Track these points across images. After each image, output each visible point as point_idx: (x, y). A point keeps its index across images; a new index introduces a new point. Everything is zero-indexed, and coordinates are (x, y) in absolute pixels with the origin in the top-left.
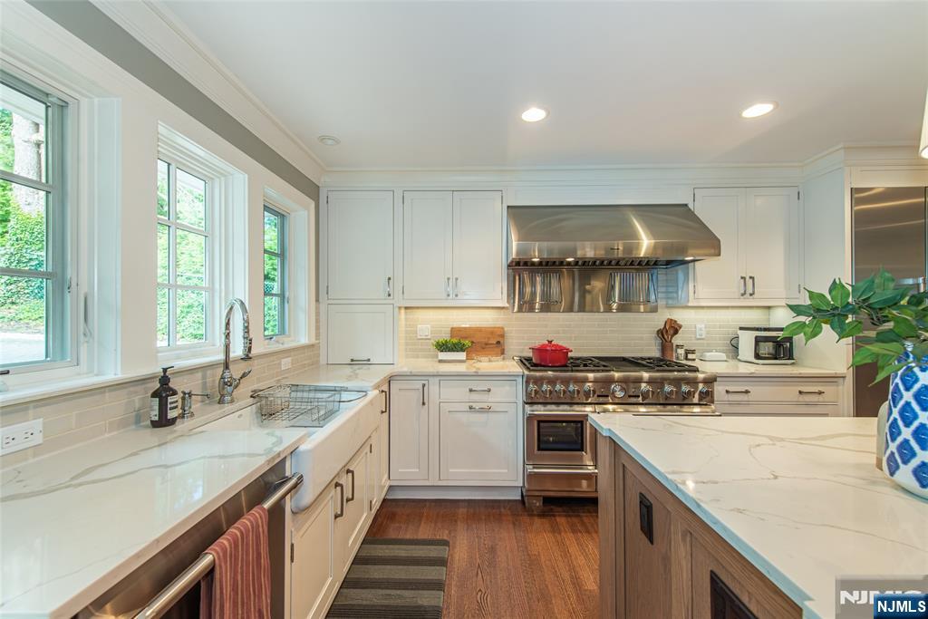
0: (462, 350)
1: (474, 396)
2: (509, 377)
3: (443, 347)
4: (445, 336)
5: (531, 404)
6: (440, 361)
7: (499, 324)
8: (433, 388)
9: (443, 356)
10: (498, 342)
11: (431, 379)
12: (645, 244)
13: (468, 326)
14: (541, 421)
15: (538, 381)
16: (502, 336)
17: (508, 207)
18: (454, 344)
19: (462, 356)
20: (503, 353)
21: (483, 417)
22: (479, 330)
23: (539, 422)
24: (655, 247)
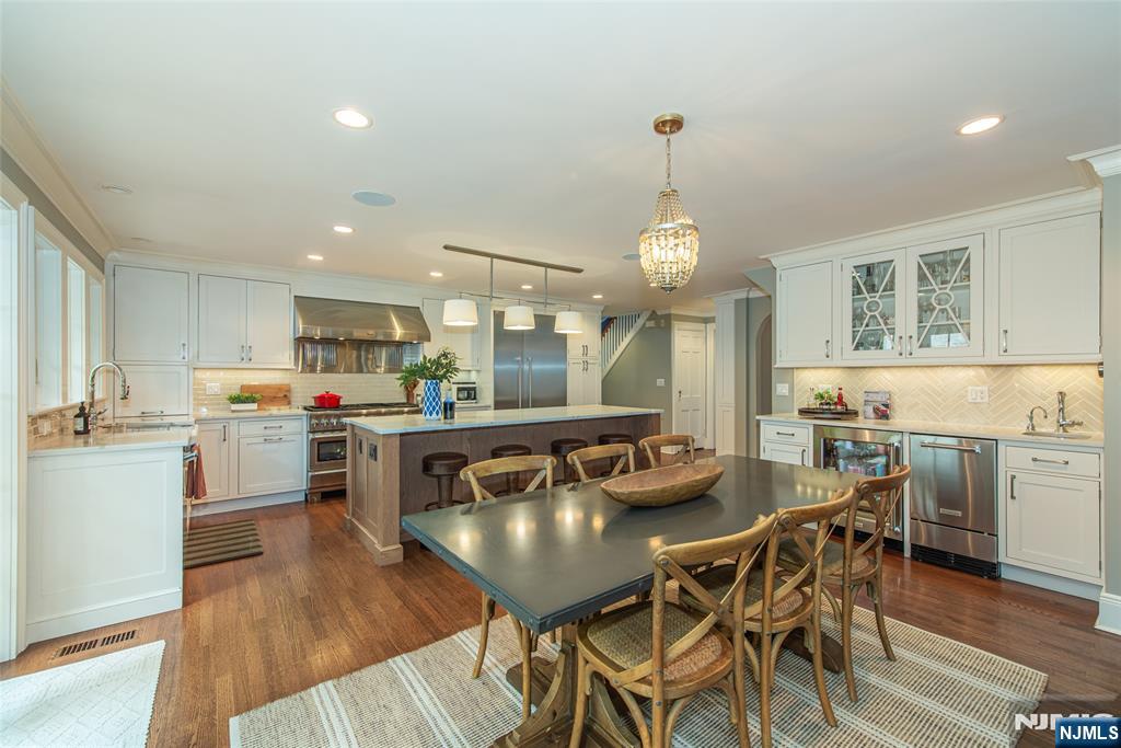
0: (254, 402)
1: (268, 432)
2: (297, 417)
3: (235, 400)
4: (236, 392)
5: (314, 432)
6: (233, 411)
7: (286, 382)
8: (233, 428)
9: (234, 407)
10: (285, 396)
11: (231, 422)
12: (398, 333)
13: (256, 383)
14: (321, 443)
15: (318, 417)
16: (289, 391)
17: (295, 297)
18: (247, 398)
19: (254, 406)
20: (289, 403)
21: (275, 446)
22: (267, 387)
23: (319, 444)
24: (406, 334)
